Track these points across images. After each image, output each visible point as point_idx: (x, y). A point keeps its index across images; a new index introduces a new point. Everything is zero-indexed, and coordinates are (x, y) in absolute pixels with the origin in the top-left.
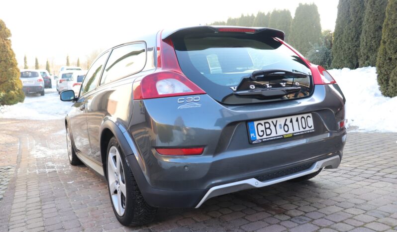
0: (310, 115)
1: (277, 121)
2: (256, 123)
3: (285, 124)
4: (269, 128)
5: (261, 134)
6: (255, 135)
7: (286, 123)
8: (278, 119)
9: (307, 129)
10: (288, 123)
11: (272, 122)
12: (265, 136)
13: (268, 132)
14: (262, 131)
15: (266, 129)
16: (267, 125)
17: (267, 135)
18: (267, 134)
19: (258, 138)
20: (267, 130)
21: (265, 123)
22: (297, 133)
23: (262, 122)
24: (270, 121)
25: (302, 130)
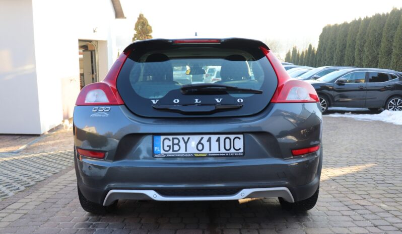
0: (241, 136)
1: (189, 138)
2: (162, 137)
3: (200, 143)
4: (178, 144)
6: (160, 149)
7: (202, 142)
8: (191, 137)
9: (232, 151)
10: (204, 141)
11: (183, 138)
12: (171, 152)
13: (176, 148)
14: (168, 146)
16: (176, 141)
17: (173, 151)
18: (175, 149)
19: (162, 152)
20: (175, 146)
21: (173, 139)
22: (215, 153)
23: (171, 137)
24: (180, 137)
25: (223, 151)
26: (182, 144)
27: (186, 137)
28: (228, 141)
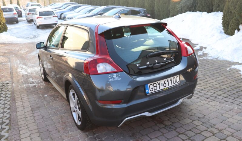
3: (164, 83)
5: (152, 90)
6: (148, 91)
9: (176, 83)
12: (153, 91)
14: (152, 88)
15: (154, 87)
16: (155, 85)
17: (155, 90)
21: (154, 84)
26: (158, 86)
27: (159, 82)
28: (174, 79)
